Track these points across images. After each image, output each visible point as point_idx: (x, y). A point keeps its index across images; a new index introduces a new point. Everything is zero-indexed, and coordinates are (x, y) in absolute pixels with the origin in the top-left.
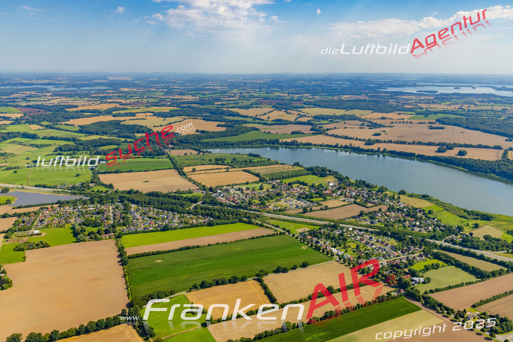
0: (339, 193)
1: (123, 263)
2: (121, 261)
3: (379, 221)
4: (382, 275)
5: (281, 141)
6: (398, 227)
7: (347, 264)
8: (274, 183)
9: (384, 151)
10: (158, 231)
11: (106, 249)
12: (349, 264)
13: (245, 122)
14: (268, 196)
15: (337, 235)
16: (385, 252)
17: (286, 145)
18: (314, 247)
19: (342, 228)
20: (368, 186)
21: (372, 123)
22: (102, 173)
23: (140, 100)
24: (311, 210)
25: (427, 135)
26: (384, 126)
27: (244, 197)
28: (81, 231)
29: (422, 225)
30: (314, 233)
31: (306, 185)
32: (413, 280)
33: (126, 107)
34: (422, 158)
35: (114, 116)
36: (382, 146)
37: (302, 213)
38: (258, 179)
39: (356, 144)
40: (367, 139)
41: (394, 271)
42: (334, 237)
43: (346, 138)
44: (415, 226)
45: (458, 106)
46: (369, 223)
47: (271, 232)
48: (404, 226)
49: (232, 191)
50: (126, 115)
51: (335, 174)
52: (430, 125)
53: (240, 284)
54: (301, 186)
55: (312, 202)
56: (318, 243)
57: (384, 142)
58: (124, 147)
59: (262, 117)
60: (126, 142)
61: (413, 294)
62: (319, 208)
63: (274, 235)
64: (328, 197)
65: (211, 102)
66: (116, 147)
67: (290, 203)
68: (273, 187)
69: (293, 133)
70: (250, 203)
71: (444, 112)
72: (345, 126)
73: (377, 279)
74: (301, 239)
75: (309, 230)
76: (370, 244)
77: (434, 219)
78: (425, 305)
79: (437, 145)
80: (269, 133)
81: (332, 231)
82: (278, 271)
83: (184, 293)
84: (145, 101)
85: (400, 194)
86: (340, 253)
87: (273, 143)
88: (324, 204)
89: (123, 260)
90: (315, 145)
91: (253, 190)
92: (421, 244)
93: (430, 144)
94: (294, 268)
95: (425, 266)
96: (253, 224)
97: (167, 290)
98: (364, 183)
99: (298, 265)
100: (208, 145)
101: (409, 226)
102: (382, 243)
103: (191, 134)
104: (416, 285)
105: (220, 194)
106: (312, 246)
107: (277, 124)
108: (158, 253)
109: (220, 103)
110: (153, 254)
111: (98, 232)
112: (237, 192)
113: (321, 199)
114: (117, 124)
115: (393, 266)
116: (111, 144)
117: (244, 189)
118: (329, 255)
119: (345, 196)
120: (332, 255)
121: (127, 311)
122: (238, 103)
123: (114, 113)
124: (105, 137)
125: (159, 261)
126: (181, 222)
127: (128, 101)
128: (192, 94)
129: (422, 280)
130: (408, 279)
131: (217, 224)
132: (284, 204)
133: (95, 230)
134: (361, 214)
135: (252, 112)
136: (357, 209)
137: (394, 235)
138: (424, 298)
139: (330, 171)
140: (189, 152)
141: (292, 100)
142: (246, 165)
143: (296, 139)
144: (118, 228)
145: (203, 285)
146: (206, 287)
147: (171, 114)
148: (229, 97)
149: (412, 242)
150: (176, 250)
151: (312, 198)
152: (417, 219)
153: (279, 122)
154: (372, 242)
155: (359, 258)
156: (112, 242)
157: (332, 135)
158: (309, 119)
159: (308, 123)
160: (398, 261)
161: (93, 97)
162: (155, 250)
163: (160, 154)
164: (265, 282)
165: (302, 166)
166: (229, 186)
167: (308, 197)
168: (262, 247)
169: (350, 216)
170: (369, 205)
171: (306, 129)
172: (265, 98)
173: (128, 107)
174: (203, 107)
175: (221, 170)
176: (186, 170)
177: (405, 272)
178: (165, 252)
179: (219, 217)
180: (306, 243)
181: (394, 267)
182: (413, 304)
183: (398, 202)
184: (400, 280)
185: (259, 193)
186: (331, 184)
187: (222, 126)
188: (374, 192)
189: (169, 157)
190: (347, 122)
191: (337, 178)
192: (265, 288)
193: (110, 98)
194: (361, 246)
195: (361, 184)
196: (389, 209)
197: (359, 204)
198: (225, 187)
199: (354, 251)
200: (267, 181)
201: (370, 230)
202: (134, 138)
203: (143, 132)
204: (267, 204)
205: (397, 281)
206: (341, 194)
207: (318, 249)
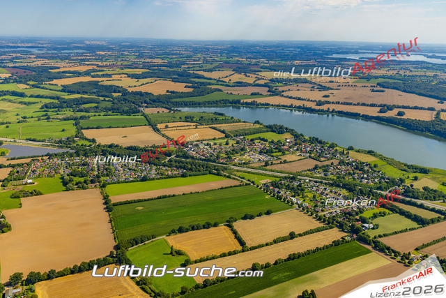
0: (295, 149)
1: (108, 209)
2: (107, 208)
3: (332, 174)
4: (337, 222)
5: (242, 101)
6: (348, 179)
7: (305, 211)
8: (238, 139)
9: (333, 111)
10: (138, 181)
11: (92, 197)
12: (308, 212)
13: (210, 84)
14: (233, 150)
15: (295, 186)
17: (247, 104)
18: (276, 197)
19: (300, 180)
20: (320, 142)
21: (321, 86)
22: (85, 129)
23: (115, 63)
24: (272, 164)
25: (369, 97)
26: (332, 89)
27: (212, 151)
28: (70, 181)
29: (369, 177)
30: (275, 184)
31: (266, 141)
32: (363, 226)
33: (103, 69)
34: (366, 118)
35: (92, 77)
36: (331, 107)
37: (264, 166)
38: (223, 135)
39: (308, 105)
40: (317, 100)
41: (347, 218)
42: (293, 188)
43: (299, 99)
44: (363, 178)
45: (395, 72)
46: (323, 175)
47: (237, 183)
48: (354, 179)
49: (201, 146)
50: (103, 76)
51: (292, 132)
52: (372, 88)
53: (212, 229)
54: (262, 142)
55: (272, 156)
56: (280, 193)
57: (333, 103)
58: (103, 105)
59: (224, 80)
60: (104, 100)
61: (365, 238)
62: (279, 161)
63: (240, 186)
64: (286, 152)
65: (178, 65)
66: (96, 105)
67: (253, 157)
68: (238, 143)
69: (252, 94)
70: (218, 157)
71: (383, 77)
72: (298, 88)
73: (333, 226)
74: (264, 190)
75: (271, 181)
76: (325, 194)
77: (379, 172)
78: (375, 248)
79: (379, 106)
80: (231, 93)
81: (291, 182)
82: (245, 218)
83: (164, 237)
84: (119, 63)
85: (348, 149)
86: (299, 202)
87: (235, 103)
88: (283, 158)
89: (109, 207)
90: (272, 105)
91: (220, 145)
92: (369, 194)
93: (372, 105)
94: (260, 215)
95: (374, 214)
96: (221, 175)
97: (149, 234)
98: (317, 139)
99: (263, 212)
100: (178, 104)
101: (358, 179)
102: (336, 193)
103: (162, 94)
104: (366, 230)
105: (191, 148)
106: (274, 195)
107: (237, 86)
108: (139, 201)
109: (186, 66)
110: (135, 202)
111: (85, 182)
112: (206, 147)
113: (280, 153)
114: (96, 84)
115: (345, 214)
116: (91, 103)
117: (212, 144)
118: (290, 204)
119: (301, 151)
120: (292, 204)
121: (115, 253)
122: (202, 67)
123: (92, 74)
124: (86, 96)
125: (140, 208)
126: (158, 173)
127: (105, 64)
128: (161, 58)
129: (371, 226)
130: (359, 225)
131: (190, 176)
132: (248, 158)
133: (82, 180)
134: (316, 168)
135: (215, 75)
136: (313, 163)
137: (345, 186)
138: (374, 242)
139: (286, 129)
140: (161, 110)
141: (250, 64)
142: (213, 123)
143: (256, 100)
144: (102, 178)
145: (181, 230)
146: (183, 232)
147: (143, 76)
148: (194, 60)
149: (361, 192)
150: (155, 199)
151: (272, 152)
152: (364, 172)
153: (240, 84)
154: (326, 192)
155: (316, 206)
156: (98, 191)
157: (287, 97)
158: (266, 81)
159: (265, 85)
160: (350, 210)
161: (73, 60)
162: (136, 199)
163: (136, 112)
164: (235, 228)
165: (261, 124)
166: (198, 141)
167: (268, 152)
168: (230, 196)
169: (306, 169)
170: (322, 159)
171: (264, 91)
172: (226, 62)
173: (105, 69)
174: (172, 70)
175: (191, 127)
176: (159, 126)
177: (356, 219)
178: (145, 200)
179: (191, 169)
180: (269, 193)
181: (347, 214)
182: (364, 248)
183: (347, 157)
184: (353, 226)
185: (225, 148)
186: (288, 140)
187: (190, 87)
188: (326, 148)
189: (143, 115)
190: (300, 85)
191: (293, 135)
192: (235, 232)
193: (88, 60)
194: (317, 195)
195: (314, 140)
196: (339, 163)
197: (313, 159)
198: (195, 143)
199: (311, 201)
200: (232, 137)
201: (324, 181)
202: (112, 97)
203: (119, 92)
204: (233, 158)
205: (349, 227)
206: (297, 150)
207: (279, 198)
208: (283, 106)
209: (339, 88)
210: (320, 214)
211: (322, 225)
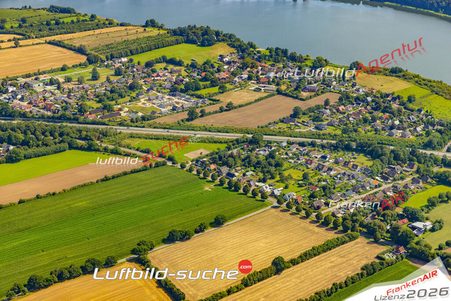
0: (245, 76)
3: (330, 124)
4: (361, 225)
6: (365, 133)
7: (293, 210)
8: (118, 65)
12: (298, 210)
14: (112, 91)
15: (261, 158)
16: (354, 181)
18: (226, 185)
19: (268, 144)
20: (293, 58)
24: (203, 114)
27: (64, 97)
29: (405, 125)
30: (220, 158)
31: (179, 63)
32: (414, 228)
37: (188, 120)
38: (83, 59)
41: (378, 214)
42: (258, 163)
44: (392, 127)
46: (312, 128)
48: (376, 130)
49: (38, 87)
51: (230, 39)
54: (171, 67)
55: (199, 97)
56: (233, 176)
61: (423, 252)
62: (216, 107)
63: (145, 169)
64: (228, 86)
67: (159, 103)
68: (118, 73)
70: (82, 110)
74: (198, 173)
75: (208, 152)
76: (325, 169)
77: (420, 111)
81: (251, 151)
82: (171, 239)
86: (277, 192)
88: (225, 99)
91: (80, 81)
92: (411, 160)
94: (200, 230)
95: (428, 200)
96: (97, 150)
98: (285, 52)
99: (207, 222)
101: (383, 129)
102: (346, 164)
104: (420, 236)
105: (14, 94)
106: (222, 183)
112: (48, 88)
113: (216, 89)
117: (61, 80)
118: (259, 198)
119: (258, 81)
120: (264, 197)
129: (429, 225)
130: (405, 227)
131: (27, 157)
132: (149, 105)
134: (295, 114)
136: (288, 105)
137: (363, 149)
139: (217, 34)
142: (52, 32)
145: (34, 285)
146: (40, 288)
149: (397, 157)
151: (197, 89)
152: (393, 115)
154: (326, 164)
155: (312, 196)
160: (380, 196)
164: (153, 263)
165: (161, 28)
166: (28, 76)
167: (190, 89)
168: (129, 195)
169: (277, 119)
170: (304, 94)
175: (3, 45)
177: (398, 215)
179: (26, 143)
180: (209, 179)
183: (354, 85)
184: (395, 230)
185: (93, 86)
186: (226, 59)
191: (233, 47)
194: (311, 173)
195: (279, 55)
196: (340, 99)
197: (286, 95)
198: (22, 80)
199: (300, 186)
200: (104, 61)
201: (318, 141)
204: (116, 107)
205: (388, 231)
206: (250, 78)
207: (234, 187)
210: (325, 211)
211: (332, 235)
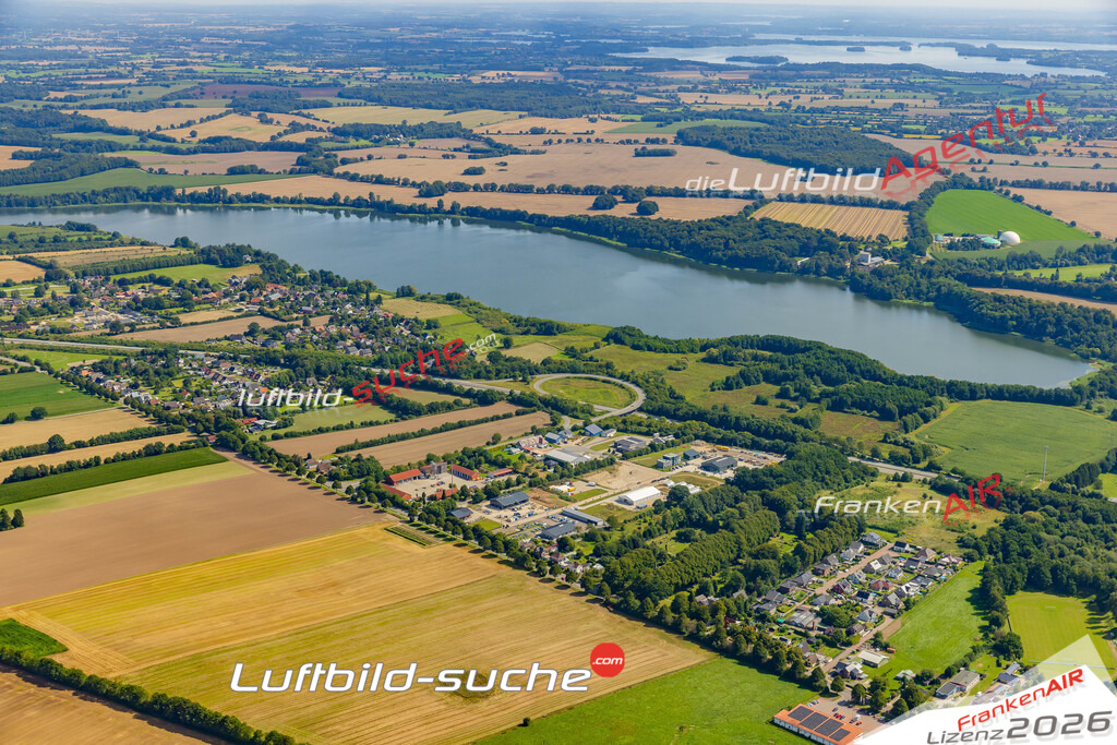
9: (454, 208)
13: (111, 147)
40: (431, 181)
57: (476, 188)
59: (168, 133)
65: (35, 93)
69: (232, 172)
72: (407, 152)
80: (161, 171)
85: (397, 296)
90: (277, 200)
107: (204, 151)
109: (65, 95)
141: (311, 85)
157: (345, 176)
158: (314, 135)
159: (301, 147)
172: (227, 80)
187: (27, 156)
195: (316, 278)
208: (309, 201)
209: (543, 148)
